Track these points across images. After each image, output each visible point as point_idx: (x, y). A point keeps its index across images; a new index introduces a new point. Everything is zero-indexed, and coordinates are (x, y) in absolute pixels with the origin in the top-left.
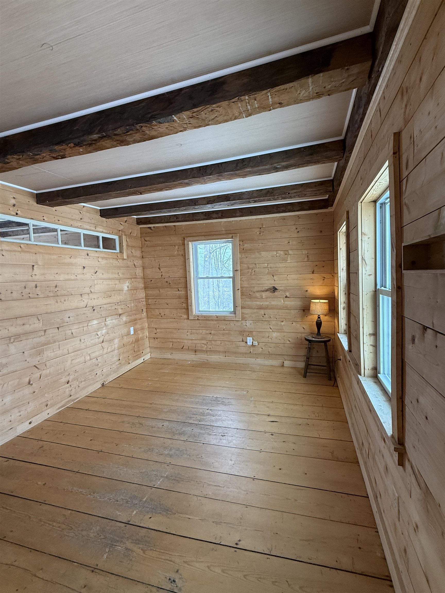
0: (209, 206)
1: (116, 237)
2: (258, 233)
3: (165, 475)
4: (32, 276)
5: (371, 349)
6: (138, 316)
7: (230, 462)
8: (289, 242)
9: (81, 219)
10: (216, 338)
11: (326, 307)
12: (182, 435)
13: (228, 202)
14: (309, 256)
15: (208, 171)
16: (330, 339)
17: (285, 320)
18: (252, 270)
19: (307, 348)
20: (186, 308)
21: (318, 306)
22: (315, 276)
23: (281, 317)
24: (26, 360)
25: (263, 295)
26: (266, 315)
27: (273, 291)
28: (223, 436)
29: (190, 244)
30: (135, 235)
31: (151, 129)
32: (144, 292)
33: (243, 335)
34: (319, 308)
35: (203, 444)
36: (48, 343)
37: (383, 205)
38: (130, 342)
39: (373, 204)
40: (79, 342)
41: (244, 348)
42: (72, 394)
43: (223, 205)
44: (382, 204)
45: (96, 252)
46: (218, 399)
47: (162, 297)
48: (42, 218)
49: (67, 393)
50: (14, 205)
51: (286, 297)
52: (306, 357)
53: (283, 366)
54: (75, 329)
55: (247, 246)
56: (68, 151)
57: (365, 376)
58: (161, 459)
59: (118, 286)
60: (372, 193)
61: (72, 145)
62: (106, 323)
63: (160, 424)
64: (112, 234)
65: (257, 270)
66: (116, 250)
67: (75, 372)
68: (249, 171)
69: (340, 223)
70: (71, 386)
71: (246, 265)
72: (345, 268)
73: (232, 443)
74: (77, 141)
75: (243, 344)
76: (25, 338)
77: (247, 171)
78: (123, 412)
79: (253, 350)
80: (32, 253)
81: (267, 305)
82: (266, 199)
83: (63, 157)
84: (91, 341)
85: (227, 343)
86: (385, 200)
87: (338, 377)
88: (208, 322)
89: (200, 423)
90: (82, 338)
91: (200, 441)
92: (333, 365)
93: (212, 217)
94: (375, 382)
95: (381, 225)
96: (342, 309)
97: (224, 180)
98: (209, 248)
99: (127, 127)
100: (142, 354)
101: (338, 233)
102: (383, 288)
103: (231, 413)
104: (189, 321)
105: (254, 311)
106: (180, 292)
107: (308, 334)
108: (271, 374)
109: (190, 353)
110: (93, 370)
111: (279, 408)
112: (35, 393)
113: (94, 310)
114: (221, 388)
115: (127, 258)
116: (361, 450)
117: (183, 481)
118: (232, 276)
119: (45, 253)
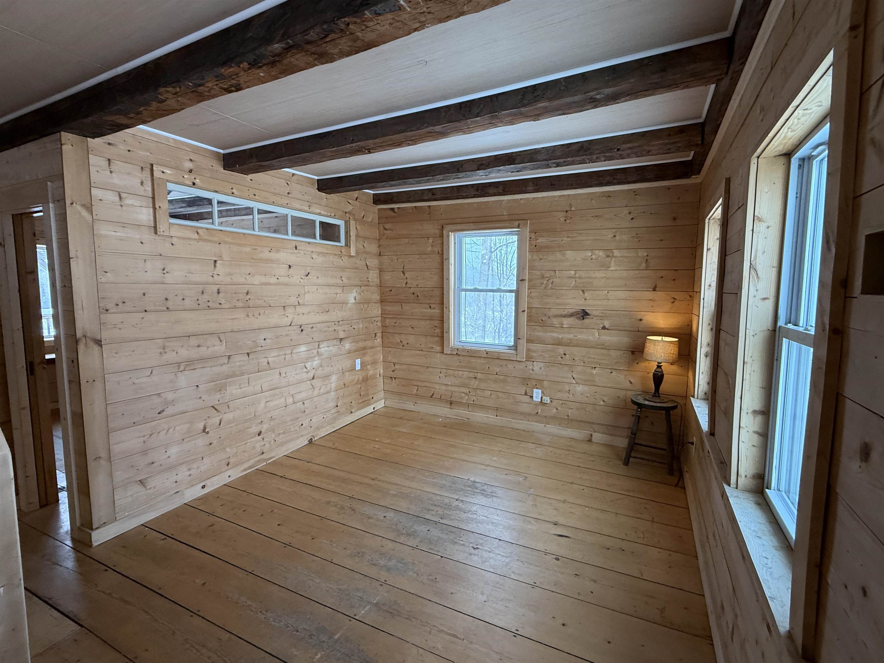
0: (481, 172)
1: (340, 223)
2: (562, 219)
3: (375, 602)
4: (213, 276)
5: (756, 439)
6: (369, 343)
7: (481, 596)
8: (615, 236)
9: (288, 193)
10: (483, 385)
11: (673, 350)
12: (412, 537)
13: (512, 166)
14: (649, 261)
15: (475, 110)
16: (677, 405)
17: (599, 366)
18: (548, 281)
19: (633, 416)
20: (440, 335)
21: (659, 347)
22: (659, 295)
23: (592, 360)
24: (200, 398)
25: (564, 323)
26: (567, 355)
27: (582, 316)
28: (475, 549)
29: (452, 235)
30: (370, 220)
31: (364, 27)
32: (380, 308)
33: (527, 384)
34: (661, 351)
35: (442, 557)
36: (233, 375)
37: (806, 161)
38: (353, 381)
39: (783, 160)
40: (278, 376)
41: (528, 405)
42: (265, 451)
43: (503, 172)
44: (803, 159)
45: (309, 243)
46: (476, 484)
47: (405, 317)
48: (230, 191)
49: (258, 449)
50: (191, 171)
51: (604, 328)
52: (630, 431)
53: (590, 440)
54: (272, 357)
55: (541, 241)
56: (243, 78)
57: (737, 488)
58: (373, 572)
59: (340, 297)
60: (783, 135)
61: (245, 65)
62: (319, 350)
63: (381, 515)
64: (334, 217)
65: (556, 280)
66: (339, 241)
67: (271, 420)
68: (545, 108)
69: (712, 202)
70: (263, 439)
71: (538, 273)
72: (714, 284)
73: (488, 563)
74: (251, 57)
75: (526, 399)
76: (200, 366)
77: (541, 107)
78: (331, 487)
79: (542, 410)
80: (215, 242)
81: (570, 339)
82: (577, 161)
83: (238, 88)
84: (295, 376)
85: (500, 395)
86: (811, 151)
87: (687, 471)
88: (473, 360)
89: (441, 521)
90: (283, 370)
91: (437, 551)
92: (678, 449)
93: (488, 193)
94: (758, 504)
95: (798, 201)
96: (703, 356)
97: (501, 125)
98: (489, 244)
99: (324, 27)
100: (372, 401)
101: (707, 220)
102: (790, 326)
103: (494, 510)
104: (444, 356)
105: (548, 347)
106: (433, 311)
107: (639, 393)
108: (568, 452)
109: (442, 405)
110: (298, 418)
111: (574, 514)
112: (211, 445)
113: (302, 330)
114: (483, 467)
115: (355, 255)
116: (718, 618)
117: (399, 616)
118: (515, 288)
119: (232, 243)
